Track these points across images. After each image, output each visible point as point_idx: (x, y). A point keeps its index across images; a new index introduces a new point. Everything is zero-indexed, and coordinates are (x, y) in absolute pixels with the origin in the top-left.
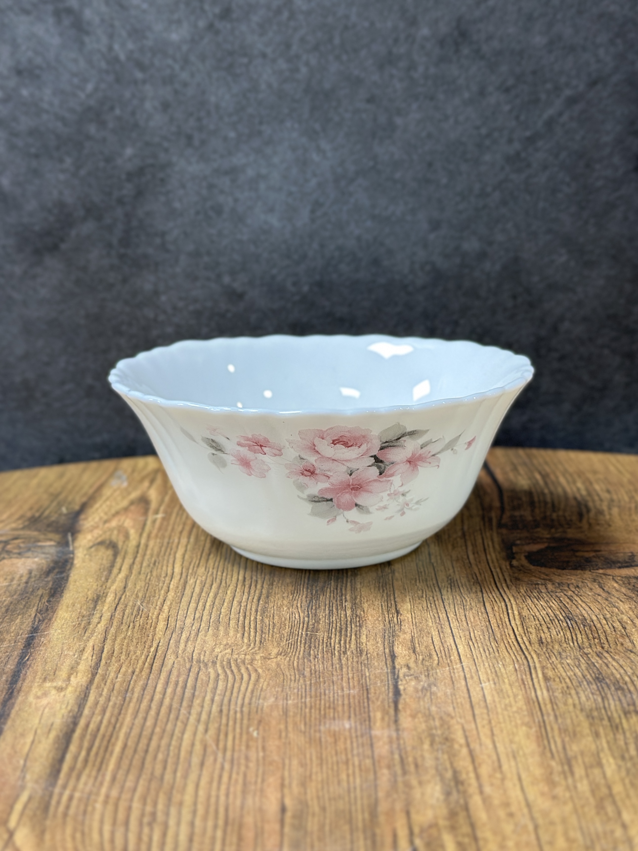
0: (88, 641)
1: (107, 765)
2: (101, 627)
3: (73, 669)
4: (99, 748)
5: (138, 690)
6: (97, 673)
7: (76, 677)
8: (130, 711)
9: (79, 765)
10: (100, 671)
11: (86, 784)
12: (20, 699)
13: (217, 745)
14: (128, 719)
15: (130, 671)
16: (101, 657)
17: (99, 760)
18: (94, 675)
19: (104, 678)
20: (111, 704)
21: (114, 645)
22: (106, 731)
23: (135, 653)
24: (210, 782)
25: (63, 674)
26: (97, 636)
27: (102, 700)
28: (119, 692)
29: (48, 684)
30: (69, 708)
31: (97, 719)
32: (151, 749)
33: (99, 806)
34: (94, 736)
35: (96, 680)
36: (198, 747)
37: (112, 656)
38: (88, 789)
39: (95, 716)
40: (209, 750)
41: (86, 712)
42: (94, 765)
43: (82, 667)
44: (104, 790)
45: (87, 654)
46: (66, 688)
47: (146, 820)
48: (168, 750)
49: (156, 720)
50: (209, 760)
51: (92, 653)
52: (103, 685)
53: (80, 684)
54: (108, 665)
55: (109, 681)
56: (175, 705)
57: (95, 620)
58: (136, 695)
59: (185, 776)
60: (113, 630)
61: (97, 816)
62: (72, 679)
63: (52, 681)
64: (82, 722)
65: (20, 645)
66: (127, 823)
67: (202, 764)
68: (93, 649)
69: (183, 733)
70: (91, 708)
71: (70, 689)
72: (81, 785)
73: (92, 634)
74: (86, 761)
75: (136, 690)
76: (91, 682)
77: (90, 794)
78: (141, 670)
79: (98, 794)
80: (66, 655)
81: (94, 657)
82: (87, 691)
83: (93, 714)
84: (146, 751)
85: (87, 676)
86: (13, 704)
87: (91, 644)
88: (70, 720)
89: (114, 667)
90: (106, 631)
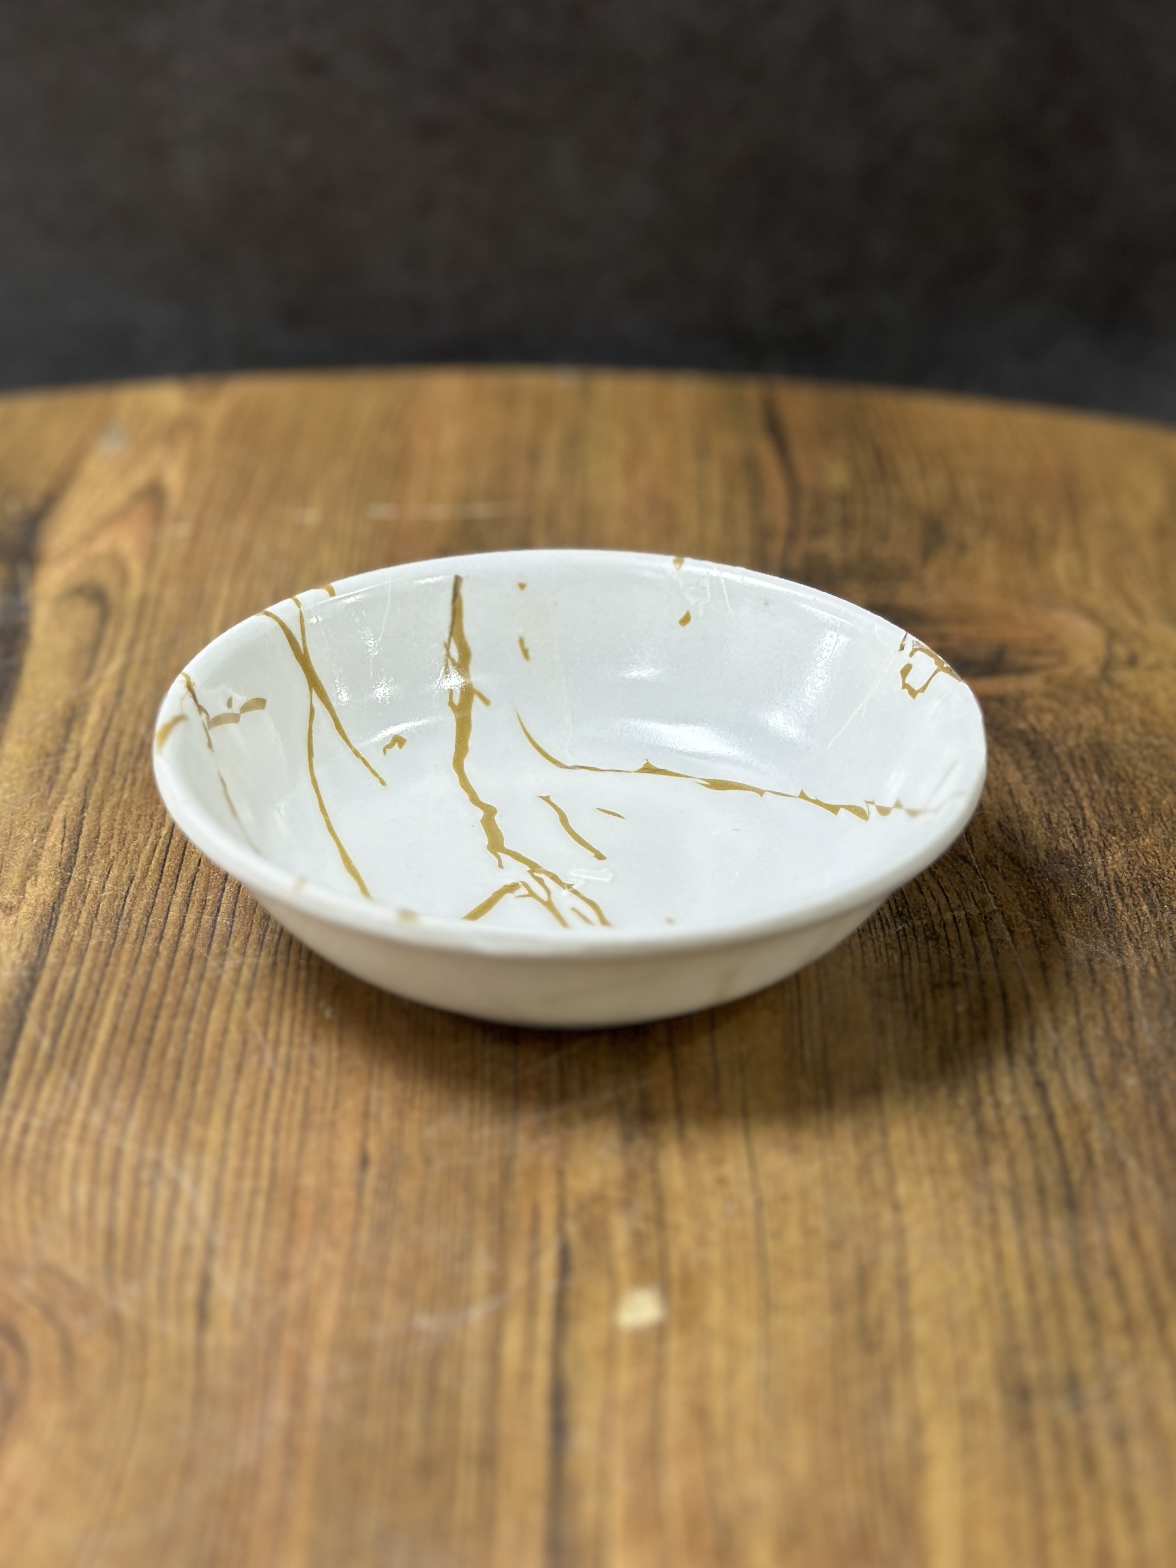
0: (56, 808)
1: (85, 1067)
2: (77, 780)
3: (31, 867)
4: (72, 1031)
5: (137, 916)
6: (70, 878)
7: (35, 885)
8: (125, 958)
9: (39, 1066)
10: (75, 874)
11: (50, 1101)
13: (265, 1033)
14: (121, 975)
15: (125, 875)
16: (77, 844)
17: (72, 1055)
18: (66, 881)
19: (82, 892)
20: (93, 942)
21: (98, 819)
22: (84, 998)
23: (135, 838)
24: (250, 1106)
25: (14, 877)
26: (70, 798)
27: (78, 935)
28: (106, 920)
30: (23, 949)
31: (68, 973)
32: (158, 1036)
33: (70, 1146)
34: (65, 1009)
35: (69, 892)
36: (234, 1035)
37: (96, 842)
38: (52, 1113)
39: (66, 968)
40: (252, 1043)
41: (52, 958)
42: (63, 1064)
43: (45, 865)
44: (79, 1116)
45: (54, 838)
46: (18, 908)
47: (145, 1175)
48: (185, 1040)
49: (167, 978)
50: (252, 1062)
51: (61, 836)
52: (79, 903)
53: (41, 899)
54: (89, 861)
55: (90, 896)
56: (199, 950)
57: (67, 765)
59: (211, 1093)
60: (97, 788)
61: (67, 1166)
62: (29, 888)
64: (45, 978)
66: (114, 1179)
67: (239, 1069)
68: (65, 827)
69: (210, 1006)
70: (59, 950)
71: (25, 909)
72: (41, 1106)
73: (63, 793)
74: (50, 1058)
75: (134, 916)
76: (60, 896)
77: (58, 1121)
78: (144, 877)
79: (68, 1121)
80: (18, 838)
81: (65, 845)
82: (54, 916)
83: (63, 962)
84: (149, 1041)
85: (54, 883)
87: (59, 815)
88: (25, 974)
89: (98, 868)
90: (86, 789)
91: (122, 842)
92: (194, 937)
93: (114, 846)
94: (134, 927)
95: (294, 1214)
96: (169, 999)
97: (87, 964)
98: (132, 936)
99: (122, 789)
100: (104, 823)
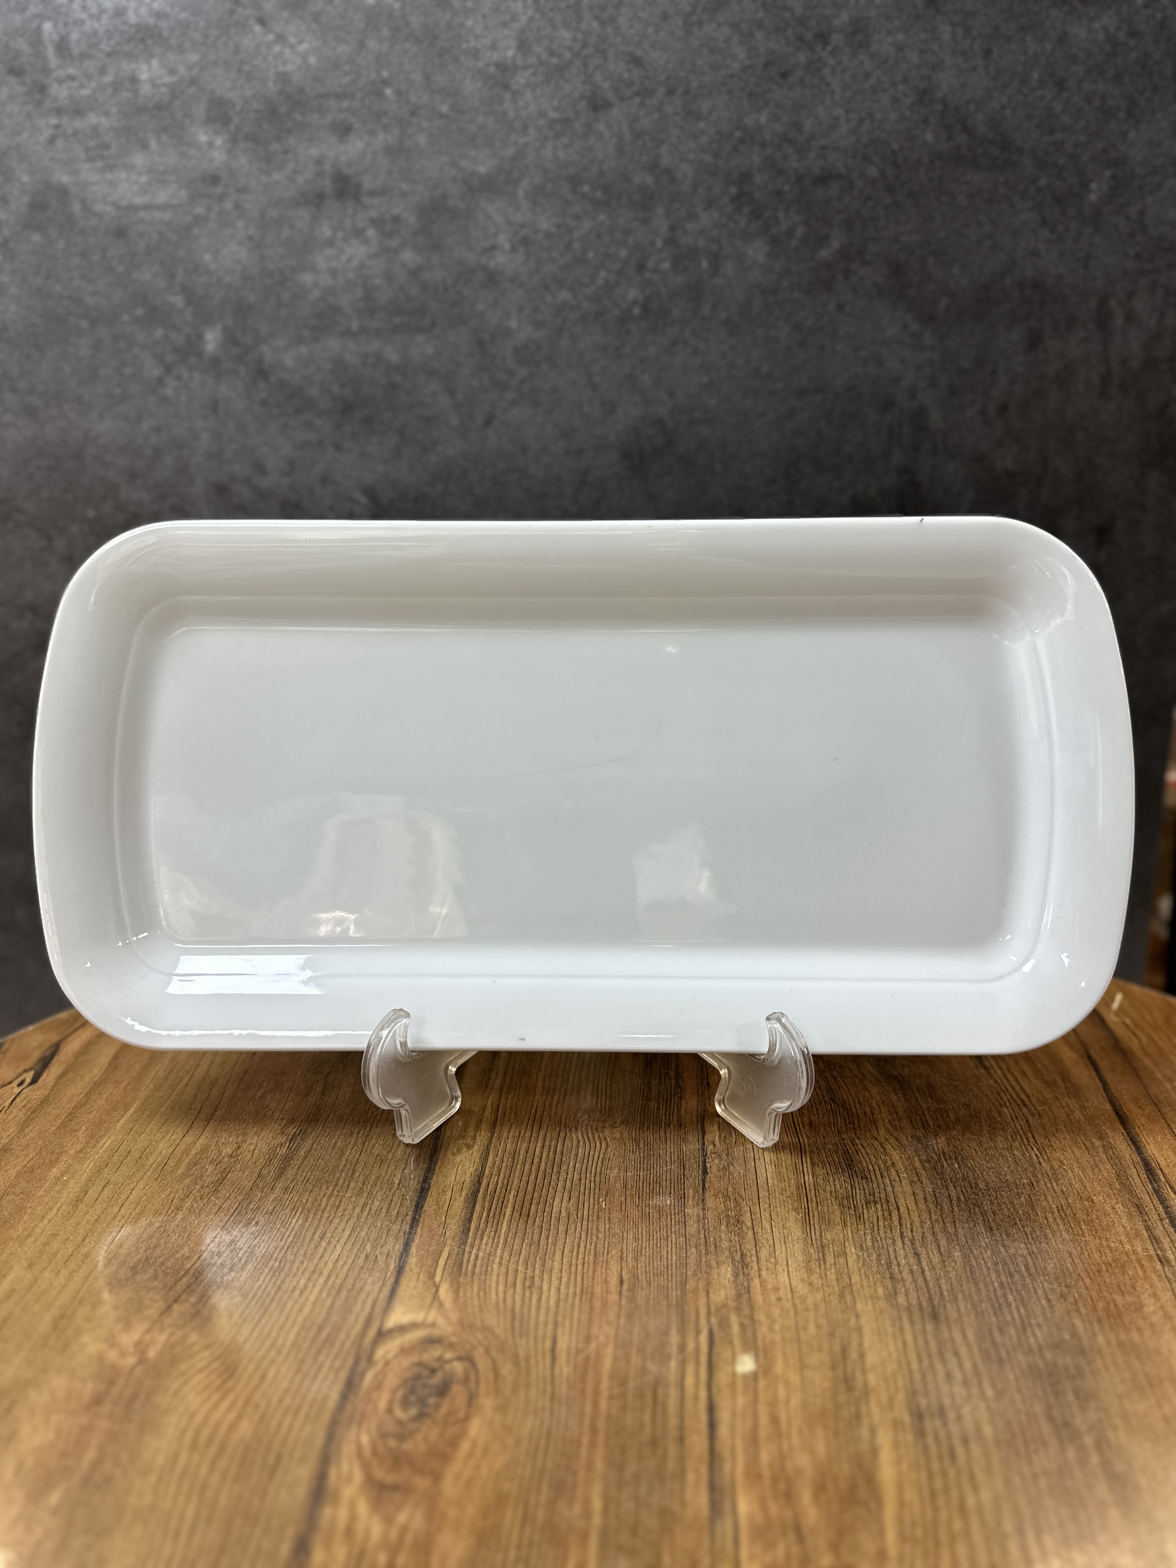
91: (516, 1114)
92: (546, 1164)
93: (513, 1117)
94: (521, 1157)
95: (592, 1308)
96: (536, 1194)
97: (502, 1176)
98: (520, 1162)
99: (516, 1089)
100: (508, 1105)
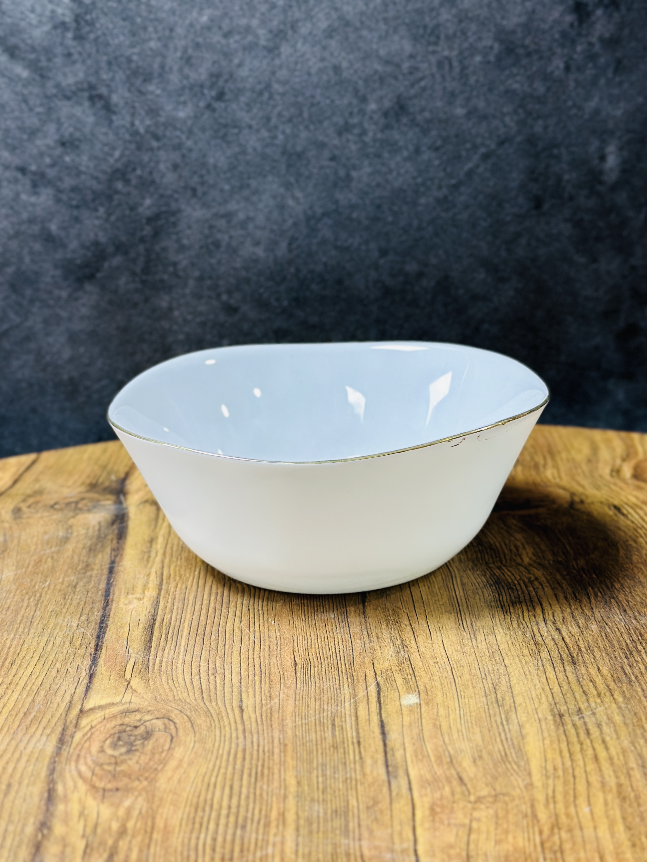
0: (152, 568)
2: (159, 559)
3: (145, 587)
6: (162, 589)
7: (148, 591)
8: (189, 611)
10: (164, 587)
12: (114, 605)
13: (249, 630)
14: (188, 616)
15: (184, 587)
16: (163, 578)
17: (174, 639)
18: (160, 590)
19: (167, 592)
20: (175, 607)
21: (169, 570)
22: (175, 623)
23: (185, 575)
24: (248, 651)
25: (139, 589)
26: (157, 564)
27: (169, 605)
28: (179, 600)
29: (130, 596)
30: (148, 611)
31: (167, 616)
32: (207, 632)
33: (179, 665)
34: (169, 627)
35: (162, 592)
36: (237, 631)
37: (170, 577)
38: (170, 657)
40: (245, 633)
41: (160, 612)
43: (151, 585)
45: (153, 576)
46: (143, 599)
49: (207, 616)
50: (245, 638)
51: (156, 576)
52: (167, 596)
53: (152, 594)
54: (168, 583)
55: (171, 594)
56: (218, 607)
57: (153, 554)
58: (191, 602)
60: (167, 562)
61: (180, 671)
62: (146, 592)
63: (133, 594)
64: (159, 619)
65: (106, 572)
66: (199, 674)
67: (241, 641)
68: (156, 573)
69: (226, 624)
70: (162, 609)
71: (146, 599)
72: (166, 655)
73: (153, 563)
74: (166, 641)
76: (159, 594)
77: (173, 658)
78: (192, 586)
79: (178, 659)
80: (138, 578)
81: (158, 579)
82: (158, 600)
83: (165, 614)
85: (156, 590)
86: (111, 609)
87: (153, 570)
88: (150, 617)
89: (172, 585)
90: (163, 562)
91: (181, 576)
92: (215, 603)
93: (177, 578)
95: (271, 681)
96: (209, 622)
97: (174, 614)
100: (172, 572)
